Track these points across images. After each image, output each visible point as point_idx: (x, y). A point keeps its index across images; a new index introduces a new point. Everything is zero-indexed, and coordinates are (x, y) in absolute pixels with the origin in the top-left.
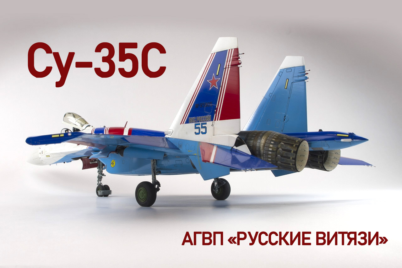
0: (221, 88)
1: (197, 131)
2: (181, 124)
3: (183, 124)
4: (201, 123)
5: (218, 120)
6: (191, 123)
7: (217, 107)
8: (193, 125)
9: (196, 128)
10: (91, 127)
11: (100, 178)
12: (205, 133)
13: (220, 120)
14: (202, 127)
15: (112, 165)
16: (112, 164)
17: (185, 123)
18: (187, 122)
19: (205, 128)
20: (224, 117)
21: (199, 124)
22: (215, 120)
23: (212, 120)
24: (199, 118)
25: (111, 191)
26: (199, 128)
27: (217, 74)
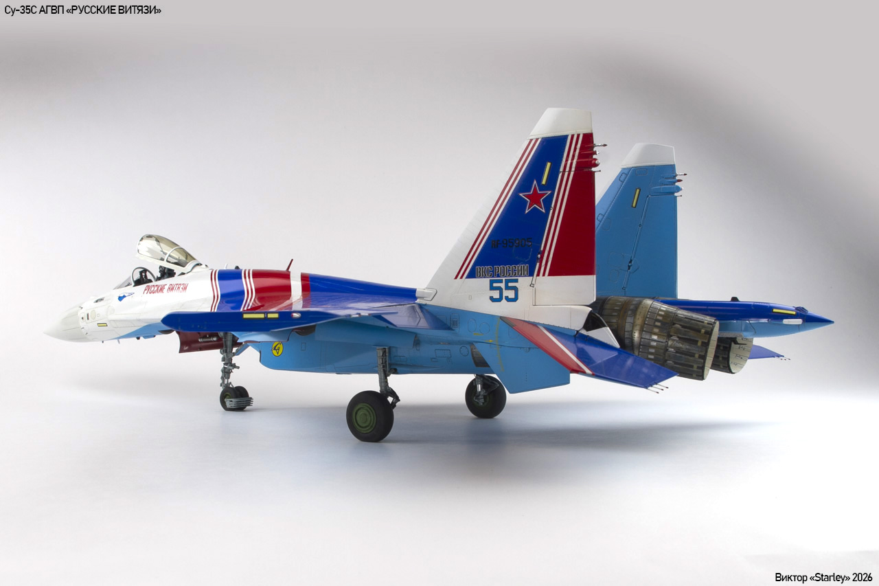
0: (551, 211)
1: (496, 294)
2: (456, 278)
3: (461, 278)
4: (504, 279)
5: (544, 275)
6: (480, 277)
7: (542, 249)
8: (486, 281)
9: (492, 288)
10: (204, 266)
11: (226, 373)
12: (515, 299)
13: (549, 275)
14: (507, 288)
15: (274, 352)
16: (275, 349)
17: (466, 278)
18: (472, 275)
19: (515, 289)
20: (558, 269)
21: (501, 281)
22: (538, 275)
23: (531, 274)
24: (499, 268)
25: (251, 398)
26: (499, 289)
27: (544, 182)
